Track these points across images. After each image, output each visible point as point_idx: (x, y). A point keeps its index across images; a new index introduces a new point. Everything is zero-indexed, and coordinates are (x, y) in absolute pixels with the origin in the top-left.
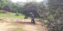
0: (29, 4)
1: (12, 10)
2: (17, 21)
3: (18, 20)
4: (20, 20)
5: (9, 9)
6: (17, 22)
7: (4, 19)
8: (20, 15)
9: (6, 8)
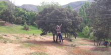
0: (49, 9)
1: (16, 20)
2: (28, 40)
3: (28, 38)
4: (33, 38)
5: (10, 18)
6: (27, 42)
7: (4, 37)
8: (31, 29)
9: (4, 15)
